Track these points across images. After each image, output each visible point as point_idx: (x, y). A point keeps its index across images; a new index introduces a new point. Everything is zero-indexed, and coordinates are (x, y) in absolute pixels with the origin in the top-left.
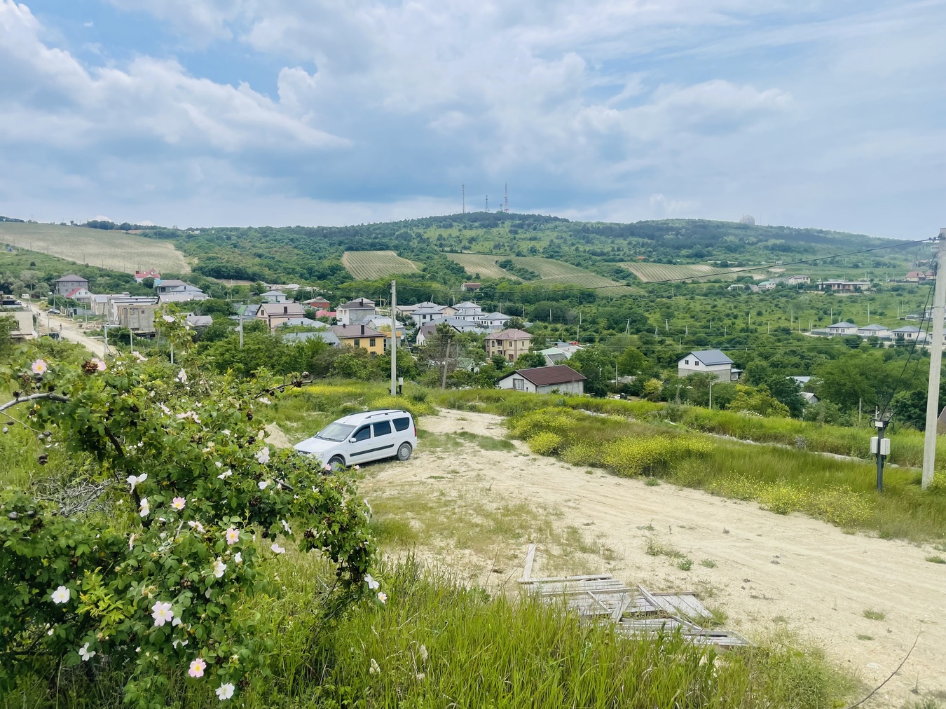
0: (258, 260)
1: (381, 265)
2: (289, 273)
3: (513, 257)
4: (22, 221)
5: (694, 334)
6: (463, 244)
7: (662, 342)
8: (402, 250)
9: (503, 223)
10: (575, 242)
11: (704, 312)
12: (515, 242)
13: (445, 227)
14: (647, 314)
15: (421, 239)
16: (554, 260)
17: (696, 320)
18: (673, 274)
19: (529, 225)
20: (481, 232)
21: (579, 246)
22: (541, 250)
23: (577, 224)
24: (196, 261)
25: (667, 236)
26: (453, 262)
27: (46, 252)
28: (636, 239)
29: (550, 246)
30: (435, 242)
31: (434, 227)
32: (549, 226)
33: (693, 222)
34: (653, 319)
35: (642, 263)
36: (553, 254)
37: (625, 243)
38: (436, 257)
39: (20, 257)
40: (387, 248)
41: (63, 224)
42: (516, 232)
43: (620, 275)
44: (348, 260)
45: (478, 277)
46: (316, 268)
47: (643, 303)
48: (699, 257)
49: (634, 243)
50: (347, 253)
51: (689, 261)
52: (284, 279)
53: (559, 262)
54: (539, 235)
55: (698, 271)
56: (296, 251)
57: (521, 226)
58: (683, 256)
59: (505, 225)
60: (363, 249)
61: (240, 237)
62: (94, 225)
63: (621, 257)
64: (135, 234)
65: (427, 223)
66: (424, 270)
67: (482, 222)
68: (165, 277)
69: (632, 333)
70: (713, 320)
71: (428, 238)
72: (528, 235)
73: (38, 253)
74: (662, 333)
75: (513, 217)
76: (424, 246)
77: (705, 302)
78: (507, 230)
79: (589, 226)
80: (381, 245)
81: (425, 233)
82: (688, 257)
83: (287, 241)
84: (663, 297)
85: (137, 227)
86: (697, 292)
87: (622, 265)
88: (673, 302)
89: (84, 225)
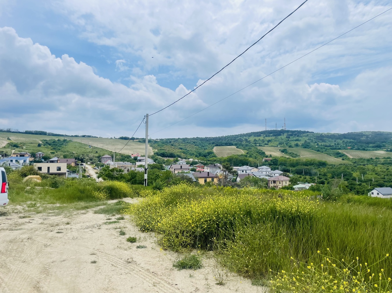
0: (180, 150)
1: (229, 151)
2: (191, 155)
3: (287, 148)
4: (97, 137)
5: (377, 181)
6: (265, 142)
7: (360, 185)
8: (238, 146)
9: (283, 134)
10: (317, 141)
11: (382, 172)
12: (288, 141)
13: (258, 136)
14: (352, 172)
15: (247, 141)
16: (307, 149)
17: (378, 175)
18: (366, 155)
19: (295, 135)
20: (273, 138)
21: (319, 143)
22: (301, 145)
23: (317, 134)
24: (156, 150)
25: (362, 139)
26: (260, 150)
27: (102, 148)
28: (347, 140)
29: (305, 143)
30: (253, 142)
31: (253, 136)
32: (304, 135)
33: (376, 132)
34: (355, 174)
35: (350, 150)
36: (306, 146)
37: (342, 141)
38: (253, 148)
39: (93, 150)
40: (232, 145)
41: (111, 138)
42: (289, 138)
43: (338, 155)
44: (215, 150)
45: (271, 156)
46: (202, 153)
47: (350, 167)
48: (379, 147)
49: (346, 141)
50: (215, 147)
51: (374, 149)
52: (189, 157)
53: (309, 150)
54: (300, 138)
55: (379, 154)
56: (195, 147)
57: (292, 135)
58: (371, 147)
59: (284, 135)
60: (222, 145)
61: (175, 142)
62: (122, 138)
63: (339, 147)
64: (136, 141)
65: (249, 135)
66: (247, 153)
67: (274, 134)
68: (142, 156)
69: (345, 180)
70: (387, 175)
71: (250, 141)
72: (295, 139)
73: (100, 148)
74: (360, 180)
75: (288, 131)
76: (248, 144)
77: (382, 167)
78: (285, 137)
79: (323, 134)
80: (230, 143)
81: (249, 139)
82: (373, 147)
83: (192, 143)
84: (361, 165)
85: (137, 139)
86: (379, 162)
87: (340, 151)
88: (366, 167)
89: (119, 139)
